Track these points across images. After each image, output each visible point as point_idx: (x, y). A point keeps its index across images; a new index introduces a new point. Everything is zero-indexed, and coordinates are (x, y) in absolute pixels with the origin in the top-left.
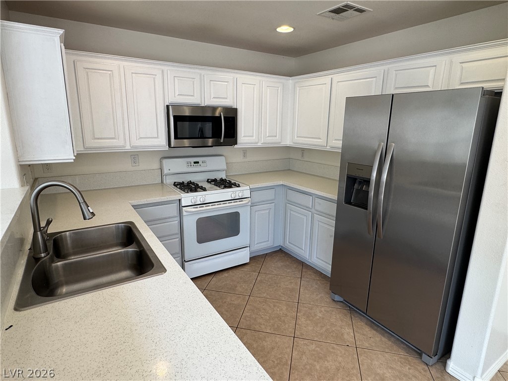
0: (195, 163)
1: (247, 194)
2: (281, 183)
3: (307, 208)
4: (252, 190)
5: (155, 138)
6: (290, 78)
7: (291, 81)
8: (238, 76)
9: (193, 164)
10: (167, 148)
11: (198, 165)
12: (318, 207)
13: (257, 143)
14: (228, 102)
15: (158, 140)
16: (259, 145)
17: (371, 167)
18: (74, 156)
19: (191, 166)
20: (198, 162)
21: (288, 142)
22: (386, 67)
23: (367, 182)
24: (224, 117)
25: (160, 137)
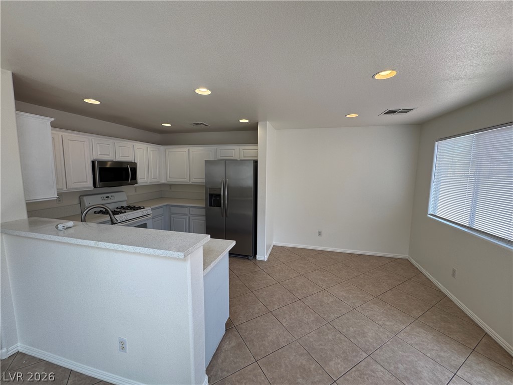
1: (150, 212)
2: (166, 204)
3: (185, 214)
4: (152, 209)
5: (84, 182)
6: (162, 146)
7: (162, 148)
8: (135, 144)
9: (105, 198)
10: (92, 188)
11: (108, 199)
12: (191, 213)
13: (147, 182)
14: (129, 159)
15: (86, 183)
16: (148, 183)
17: (221, 189)
19: (102, 200)
20: (109, 197)
21: (163, 181)
22: (215, 148)
23: (220, 195)
24: (130, 168)
25: (88, 181)
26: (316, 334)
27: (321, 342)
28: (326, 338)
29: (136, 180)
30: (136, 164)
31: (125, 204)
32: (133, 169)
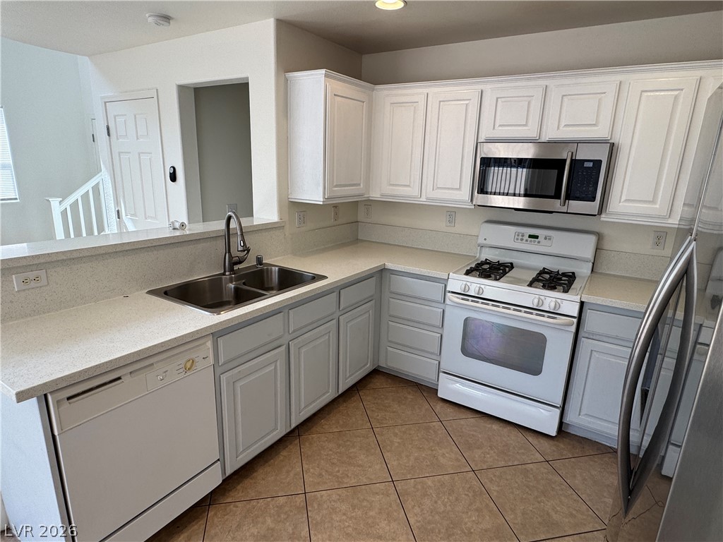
0: (531, 236)
5: (456, 189)
10: (472, 205)
11: (535, 242)
14: (595, 132)
15: (461, 192)
18: (324, 197)
19: (522, 240)
20: (536, 237)
24: (572, 160)
25: (463, 188)
29: (593, 199)
30: (613, 149)
31: (583, 270)
32: (591, 165)
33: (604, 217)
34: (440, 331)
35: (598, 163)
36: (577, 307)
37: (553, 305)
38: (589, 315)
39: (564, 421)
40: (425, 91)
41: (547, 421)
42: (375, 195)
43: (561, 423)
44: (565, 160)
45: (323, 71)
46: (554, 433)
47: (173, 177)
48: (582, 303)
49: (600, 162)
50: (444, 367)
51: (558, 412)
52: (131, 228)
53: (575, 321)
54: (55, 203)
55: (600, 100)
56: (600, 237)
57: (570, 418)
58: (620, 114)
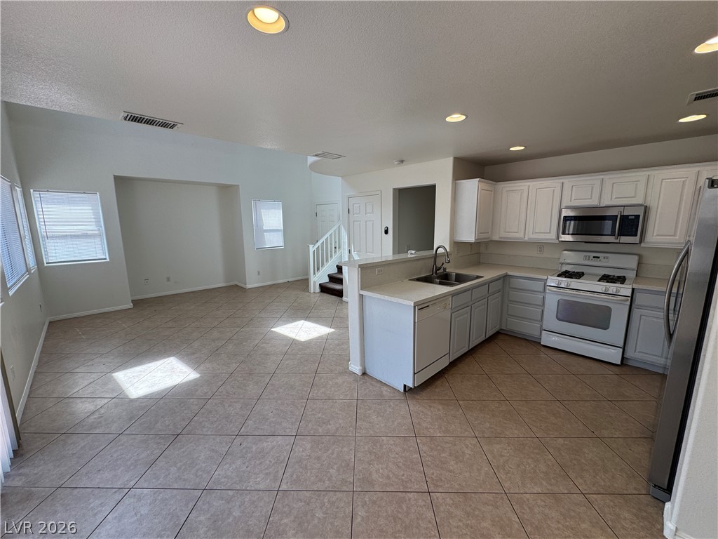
0: (594, 257)
5: (547, 233)
10: (557, 241)
11: (597, 260)
13: (680, 244)
14: (634, 201)
15: (550, 234)
18: (475, 239)
19: (589, 259)
20: (599, 258)
24: (621, 216)
25: (552, 232)
26: (349, 460)
27: (335, 455)
28: (335, 467)
29: (636, 235)
30: (646, 209)
31: (631, 275)
32: (633, 217)
33: (643, 245)
34: (542, 308)
35: (638, 217)
36: (630, 291)
37: (615, 290)
38: (638, 296)
39: (625, 356)
40: (528, 184)
41: (614, 356)
42: (496, 238)
43: (623, 358)
44: (617, 216)
45: (478, 179)
46: (619, 363)
47: (386, 232)
48: (633, 289)
49: (639, 216)
50: (544, 327)
51: (621, 350)
52: (356, 258)
53: (629, 298)
54: (311, 246)
55: (637, 185)
56: (640, 257)
57: (629, 354)
58: (649, 191)
